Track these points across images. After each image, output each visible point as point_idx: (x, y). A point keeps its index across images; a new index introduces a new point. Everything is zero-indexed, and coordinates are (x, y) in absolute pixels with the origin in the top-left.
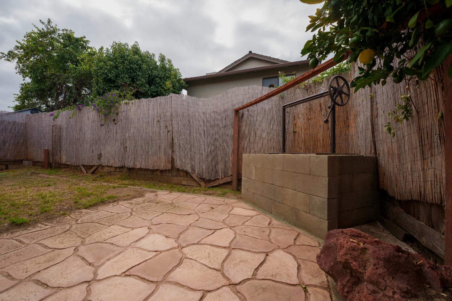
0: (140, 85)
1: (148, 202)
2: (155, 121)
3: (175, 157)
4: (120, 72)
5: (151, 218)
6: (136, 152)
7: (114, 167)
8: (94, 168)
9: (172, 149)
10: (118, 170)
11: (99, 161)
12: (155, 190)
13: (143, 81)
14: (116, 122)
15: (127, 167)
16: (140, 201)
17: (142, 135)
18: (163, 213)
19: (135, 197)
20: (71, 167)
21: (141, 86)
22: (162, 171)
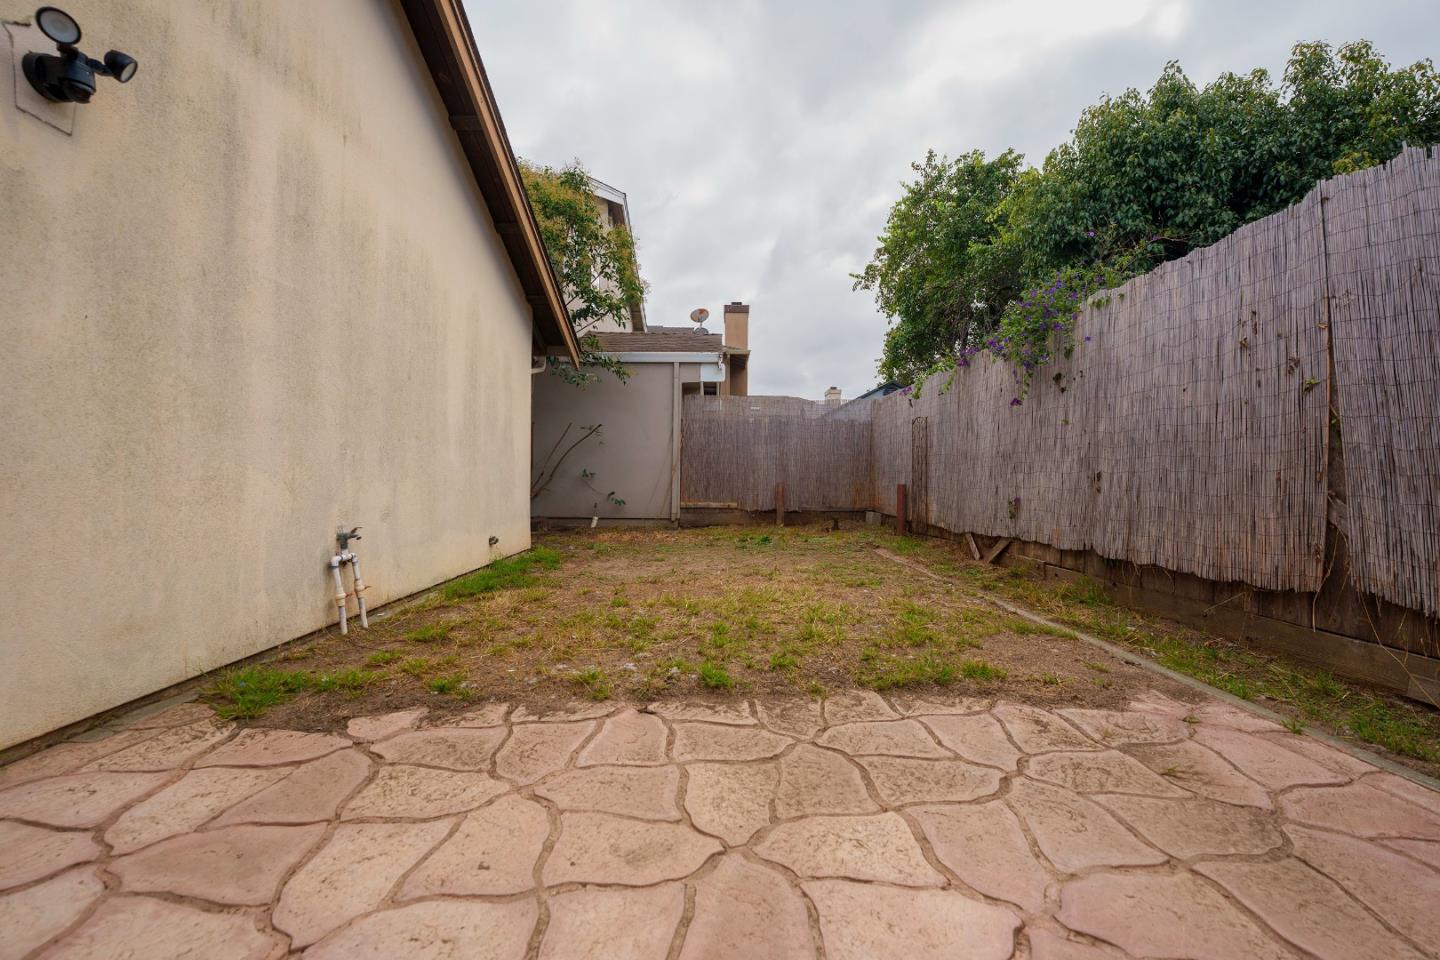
0: (1191, 225)
1: (1126, 749)
2: (1229, 345)
3: (1352, 529)
4: (1109, 206)
5: (1077, 863)
6: (1138, 497)
7: (1058, 550)
8: (1001, 546)
9: (1330, 486)
10: (1069, 562)
11: (1013, 525)
12: (1199, 687)
13: (1204, 204)
14: (1063, 384)
15: (1100, 553)
16: (1089, 730)
17: (1162, 423)
18: (1171, 863)
19: (1075, 700)
20: (947, 536)
21: (1197, 226)
22: (1265, 596)
